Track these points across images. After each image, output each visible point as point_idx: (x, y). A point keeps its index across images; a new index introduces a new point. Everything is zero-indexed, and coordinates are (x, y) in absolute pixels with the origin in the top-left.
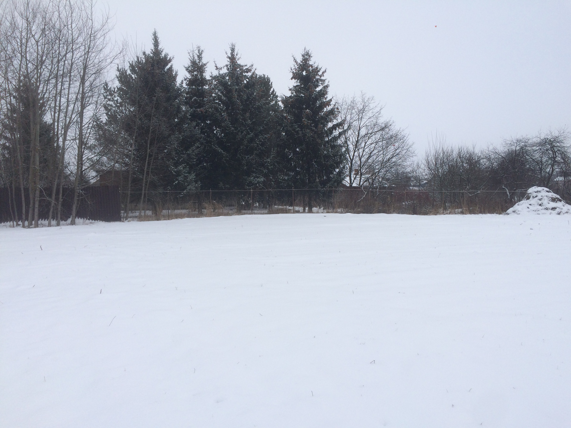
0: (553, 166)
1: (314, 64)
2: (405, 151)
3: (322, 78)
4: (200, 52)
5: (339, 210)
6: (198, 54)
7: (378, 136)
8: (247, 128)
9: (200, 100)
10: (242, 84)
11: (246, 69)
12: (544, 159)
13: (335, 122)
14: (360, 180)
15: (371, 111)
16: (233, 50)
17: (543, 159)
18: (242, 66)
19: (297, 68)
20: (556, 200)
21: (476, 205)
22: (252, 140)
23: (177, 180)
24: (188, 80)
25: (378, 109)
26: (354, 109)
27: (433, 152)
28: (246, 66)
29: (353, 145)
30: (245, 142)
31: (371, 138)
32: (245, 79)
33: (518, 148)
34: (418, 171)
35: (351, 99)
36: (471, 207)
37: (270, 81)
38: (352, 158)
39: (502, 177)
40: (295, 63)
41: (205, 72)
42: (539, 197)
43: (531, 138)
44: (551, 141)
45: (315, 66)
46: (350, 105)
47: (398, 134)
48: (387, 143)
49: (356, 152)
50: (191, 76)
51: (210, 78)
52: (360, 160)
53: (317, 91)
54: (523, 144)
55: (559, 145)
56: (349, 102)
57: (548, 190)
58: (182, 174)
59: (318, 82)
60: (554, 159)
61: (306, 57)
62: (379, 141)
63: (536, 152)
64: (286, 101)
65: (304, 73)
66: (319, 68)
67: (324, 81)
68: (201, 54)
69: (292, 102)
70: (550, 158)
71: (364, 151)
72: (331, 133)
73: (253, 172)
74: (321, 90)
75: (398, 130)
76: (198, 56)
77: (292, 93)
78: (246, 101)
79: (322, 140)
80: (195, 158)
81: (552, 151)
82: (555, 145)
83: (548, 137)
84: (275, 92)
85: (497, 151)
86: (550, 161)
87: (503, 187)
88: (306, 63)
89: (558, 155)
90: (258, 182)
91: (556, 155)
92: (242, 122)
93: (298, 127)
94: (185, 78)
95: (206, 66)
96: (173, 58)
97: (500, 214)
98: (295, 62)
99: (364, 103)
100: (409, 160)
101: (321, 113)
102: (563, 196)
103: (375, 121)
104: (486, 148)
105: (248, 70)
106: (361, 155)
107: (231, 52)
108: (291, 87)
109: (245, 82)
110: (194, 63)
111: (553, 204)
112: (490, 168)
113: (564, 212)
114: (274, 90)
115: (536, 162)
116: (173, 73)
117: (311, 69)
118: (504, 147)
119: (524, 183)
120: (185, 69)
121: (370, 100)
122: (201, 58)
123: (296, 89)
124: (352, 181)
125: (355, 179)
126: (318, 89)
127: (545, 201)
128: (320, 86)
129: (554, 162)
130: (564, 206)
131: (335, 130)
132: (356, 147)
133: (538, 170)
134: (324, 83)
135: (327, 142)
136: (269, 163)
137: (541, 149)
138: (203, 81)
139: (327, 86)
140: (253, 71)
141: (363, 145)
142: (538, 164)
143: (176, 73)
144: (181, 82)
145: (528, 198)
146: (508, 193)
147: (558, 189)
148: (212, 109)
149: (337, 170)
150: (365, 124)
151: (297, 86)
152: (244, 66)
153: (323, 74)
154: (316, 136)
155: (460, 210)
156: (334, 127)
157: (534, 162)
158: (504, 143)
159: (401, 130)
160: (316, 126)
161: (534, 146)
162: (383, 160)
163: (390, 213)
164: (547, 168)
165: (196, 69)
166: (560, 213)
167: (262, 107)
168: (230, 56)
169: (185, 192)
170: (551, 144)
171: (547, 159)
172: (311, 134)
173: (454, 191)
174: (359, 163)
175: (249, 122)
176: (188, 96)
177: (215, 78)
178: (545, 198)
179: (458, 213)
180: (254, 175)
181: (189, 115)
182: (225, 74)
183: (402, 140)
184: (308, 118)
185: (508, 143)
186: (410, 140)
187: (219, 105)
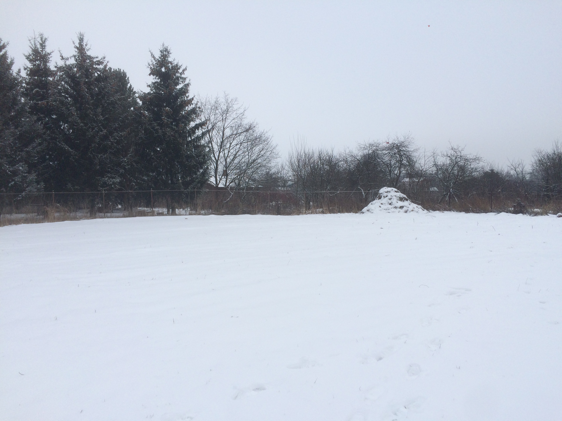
0: (400, 168)
1: (173, 61)
2: (269, 153)
3: (183, 76)
4: (43, 40)
5: (203, 212)
6: (41, 42)
7: (242, 137)
8: (98, 124)
9: (44, 92)
10: (92, 77)
11: (98, 61)
12: (393, 162)
13: (198, 121)
14: (226, 181)
15: (235, 113)
16: (81, 40)
17: (391, 161)
18: (93, 58)
19: (155, 64)
20: (403, 199)
21: (335, 205)
22: (105, 137)
23: (13, 180)
24: (29, 69)
25: (241, 111)
26: (218, 110)
27: (295, 155)
28: (97, 57)
29: (218, 146)
30: (97, 140)
31: (236, 139)
32: (96, 72)
33: (370, 152)
34: (282, 172)
35: (215, 100)
36: (330, 207)
37: (126, 76)
38: (217, 158)
39: (358, 178)
40: (153, 59)
41: (49, 62)
42: (389, 197)
43: (381, 142)
44: (398, 146)
45: (175, 63)
46: (214, 105)
47: (262, 135)
48: (252, 144)
49: (222, 152)
50: (32, 65)
51: (55, 69)
52: (226, 160)
53: (177, 89)
54: (375, 148)
55: (404, 149)
56: (213, 102)
57: (396, 190)
58: (20, 174)
59: (178, 79)
60: (401, 162)
61: (165, 53)
62: (244, 143)
63: (386, 155)
64: (144, 97)
65: (163, 70)
66: (179, 66)
67: (185, 79)
68: (44, 42)
69: (150, 98)
70: (397, 161)
71: (229, 152)
72: (194, 133)
73: (108, 172)
74: (182, 88)
75: (262, 132)
76: (41, 45)
77: (151, 90)
78: (98, 95)
79: (183, 140)
80: (37, 155)
81: (399, 155)
82: (401, 149)
83: (395, 142)
84: (132, 88)
85: (352, 154)
86: (397, 164)
87: (359, 188)
88: (165, 59)
89: (404, 159)
90: (114, 183)
91: (402, 158)
92: (93, 117)
93: (157, 126)
94: (24, 68)
95: (51, 55)
96: (8, 43)
97: (356, 213)
98: (153, 57)
99: (227, 104)
100: (274, 161)
101: (182, 112)
102: (409, 195)
103: (239, 122)
104: (343, 151)
105: (99, 63)
106: (226, 155)
107: (79, 41)
108: (150, 83)
109: (96, 75)
110: (36, 52)
111: (401, 204)
112: (347, 169)
113: (410, 210)
114: (131, 86)
115: (386, 164)
116: (7, 60)
117: (170, 66)
118: (359, 150)
119: (377, 184)
120: (25, 57)
121: (234, 101)
122: (45, 47)
123: (155, 86)
124: (218, 182)
125: (221, 179)
126: (179, 87)
127: (394, 201)
128: (180, 83)
129: (401, 165)
130: (410, 205)
131: (198, 129)
132: (221, 148)
133: (388, 172)
134: (184, 81)
135: (190, 142)
136: (126, 163)
137: (389, 153)
138: (47, 72)
139: (188, 85)
140: (105, 64)
141: (228, 146)
142: (388, 166)
143: (12, 60)
144: (18, 70)
145: (380, 198)
146: (363, 194)
147: (404, 189)
148: (56, 102)
149: (201, 171)
150: (230, 124)
151: (156, 82)
152: (95, 58)
153: (183, 72)
154: (177, 135)
155: (321, 210)
156: (197, 127)
157: (384, 164)
158: (359, 147)
159: (265, 131)
160: (177, 125)
161: (384, 150)
162: (249, 162)
163: (255, 214)
164: (395, 170)
165: (39, 58)
166: (407, 211)
167: (116, 103)
168: (78, 46)
169: (23, 194)
170: (398, 148)
171: (395, 162)
172: (172, 133)
173: (316, 192)
174: (224, 163)
175: (101, 118)
176: (29, 87)
177: (60, 69)
178: (394, 197)
179: (319, 213)
180: (109, 175)
181: (28, 108)
182: (73, 65)
183: (266, 141)
184: (168, 117)
185: (362, 146)
186: (274, 142)
187: (67, 98)
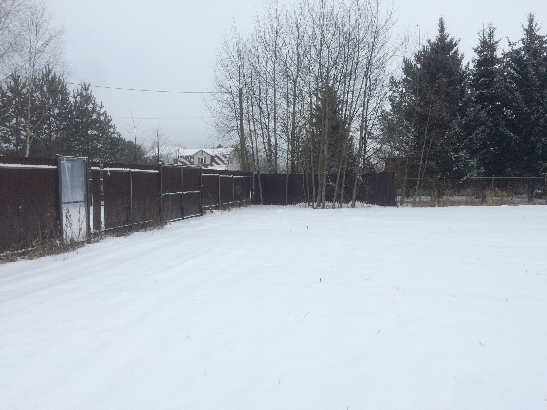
4: (492, 30)
6: (490, 33)
9: (489, 81)
10: (540, 57)
16: (531, 21)
18: (543, 37)
23: (457, 166)
24: (476, 61)
41: (496, 50)
50: (480, 57)
51: (502, 56)
58: (463, 160)
76: (489, 35)
80: (479, 142)
92: (539, 100)
94: (473, 60)
95: (498, 44)
96: (460, 41)
107: (528, 23)
110: (484, 43)
116: (458, 57)
120: (474, 50)
122: (493, 36)
138: (494, 60)
143: (462, 56)
144: (467, 64)
148: (501, 89)
152: (545, 36)
165: (486, 48)
168: (527, 28)
169: (465, 178)
176: (475, 78)
177: (507, 55)
181: (474, 98)
182: (520, 49)
187: (512, 83)
